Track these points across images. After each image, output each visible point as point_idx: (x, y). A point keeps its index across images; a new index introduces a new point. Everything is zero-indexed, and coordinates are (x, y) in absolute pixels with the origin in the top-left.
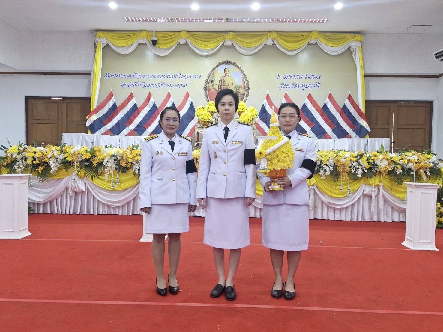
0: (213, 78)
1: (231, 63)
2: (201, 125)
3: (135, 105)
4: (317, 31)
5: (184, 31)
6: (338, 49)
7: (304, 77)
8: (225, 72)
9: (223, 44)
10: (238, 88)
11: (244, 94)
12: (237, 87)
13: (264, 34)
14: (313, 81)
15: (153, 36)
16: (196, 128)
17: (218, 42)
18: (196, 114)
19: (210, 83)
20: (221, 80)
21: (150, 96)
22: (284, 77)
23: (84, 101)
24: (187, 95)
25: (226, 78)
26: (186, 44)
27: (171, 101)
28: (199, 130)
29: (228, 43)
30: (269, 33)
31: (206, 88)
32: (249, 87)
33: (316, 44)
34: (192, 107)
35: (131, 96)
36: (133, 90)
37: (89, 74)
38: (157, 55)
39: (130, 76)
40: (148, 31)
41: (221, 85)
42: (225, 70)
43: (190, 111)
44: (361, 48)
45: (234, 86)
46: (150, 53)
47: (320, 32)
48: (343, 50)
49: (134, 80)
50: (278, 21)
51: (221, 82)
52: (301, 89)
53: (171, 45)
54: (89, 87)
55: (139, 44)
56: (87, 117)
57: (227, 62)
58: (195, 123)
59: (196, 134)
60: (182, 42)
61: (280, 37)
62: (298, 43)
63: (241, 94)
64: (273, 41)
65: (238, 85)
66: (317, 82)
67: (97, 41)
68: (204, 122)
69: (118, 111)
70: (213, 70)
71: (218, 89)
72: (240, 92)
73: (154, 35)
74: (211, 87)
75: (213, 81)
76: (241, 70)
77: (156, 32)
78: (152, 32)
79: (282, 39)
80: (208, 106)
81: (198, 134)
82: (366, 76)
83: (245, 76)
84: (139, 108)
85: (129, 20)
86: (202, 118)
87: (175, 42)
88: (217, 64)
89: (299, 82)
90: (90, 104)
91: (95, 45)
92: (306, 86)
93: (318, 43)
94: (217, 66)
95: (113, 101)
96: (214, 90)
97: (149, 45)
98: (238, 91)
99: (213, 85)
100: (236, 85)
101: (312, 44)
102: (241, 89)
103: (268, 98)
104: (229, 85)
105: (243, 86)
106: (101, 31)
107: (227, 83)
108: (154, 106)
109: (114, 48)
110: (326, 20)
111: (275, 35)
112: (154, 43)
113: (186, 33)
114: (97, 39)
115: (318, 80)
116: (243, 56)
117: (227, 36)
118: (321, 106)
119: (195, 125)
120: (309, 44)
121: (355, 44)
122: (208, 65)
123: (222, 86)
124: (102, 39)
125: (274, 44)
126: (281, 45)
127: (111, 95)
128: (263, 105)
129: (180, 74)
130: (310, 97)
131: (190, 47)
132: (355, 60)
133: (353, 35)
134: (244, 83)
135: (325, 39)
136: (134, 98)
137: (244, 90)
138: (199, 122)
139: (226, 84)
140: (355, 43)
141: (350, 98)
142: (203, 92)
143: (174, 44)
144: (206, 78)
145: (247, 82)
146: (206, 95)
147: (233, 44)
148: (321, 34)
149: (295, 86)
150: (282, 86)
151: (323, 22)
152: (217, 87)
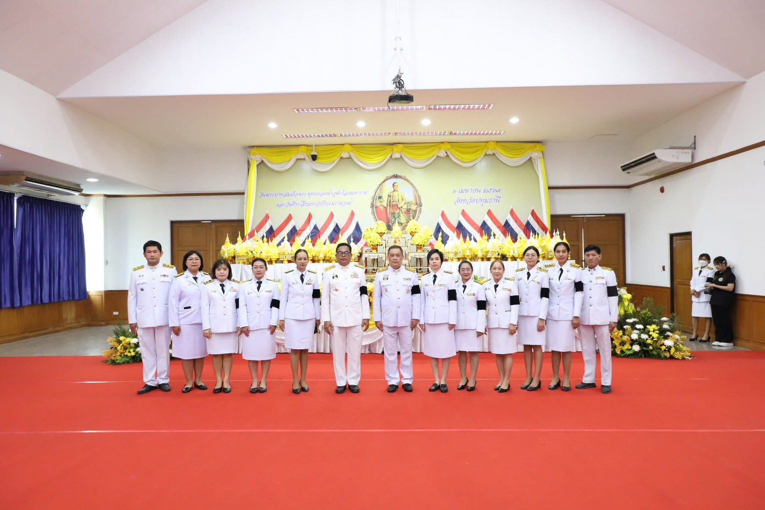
0: (380, 194)
1: (401, 177)
2: (370, 248)
3: (294, 228)
4: (494, 142)
5: (347, 144)
6: (518, 160)
7: (482, 191)
8: (393, 187)
9: (391, 157)
11: (415, 211)
12: (408, 203)
13: (436, 145)
14: (493, 195)
15: (312, 151)
16: (364, 252)
17: (385, 155)
18: (362, 236)
19: (377, 199)
20: (389, 196)
21: (310, 217)
22: (461, 191)
23: (235, 224)
24: (352, 214)
25: (395, 193)
26: (350, 158)
27: (334, 222)
28: (367, 254)
29: (398, 155)
30: (442, 145)
31: (372, 205)
32: (421, 203)
33: (494, 154)
34: (358, 228)
35: (290, 218)
36: (291, 210)
37: (243, 194)
38: (315, 170)
39: (287, 195)
40: (308, 146)
41: (390, 202)
42: (393, 185)
43: (356, 232)
44: (543, 158)
45: (404, 202)
46: (308, 165)
47: (497, 142)
48: (524, 161)
49: (291, 199)
50: (451, 133)
51: (389, 198)
52: (480, 204)
53: (333, 159)
54: (242, 207)
55: (297, 159)
57: (396, 176)
58: (362, 246)
60: (345, 155)
61: (454, 149)
62: (477, 154)
63: (413, 211)
64: (446, 153)
66: (497, 197)
67: (251, 159)
68: (373, 245)
69: (275, 235)
70: (380, 185)
71: (386, 206)
72: (411, 208)
73: (314, 149)
74: (378, 203)
75: (380, 197)
76: (412, 184)
77: (316, 146)
78: (312, 146)
79: (456, 150)
80: (377, 226)
81: (366, 258)
82: (550, 188)
83: (417, 191)
84: (299, 231)
85: (287, 137)
86: (371, 241)
87: (338, 155)
88: (384, 178)
89: (477, 196)
90: (243, 227)
91: (248, 162)
92: (485, 201)
93: (496, 154)
94: (384, 182)
95: (270, 224)
96: (382, 207)
97: (309, 159)
98: (409, 207)
99: (381, 202)
100: (407, 201)
101: (489, 155)
102: (412, 205)
103: (443, 215)
104: (399, 202)
105: (414, 202)
106: (255, 148)
107: (396, 199)
108: (315, 227)
109: (269, 165)
110: (503, 132)
111: (448, 146)
112: (314, 158)
113: (349, 147)
114: (251, 156)
115: (498, 194)
116: (413, 169)
117: (395, 148)
118: (503, 223)
119: (363, 248)
120: (486, 155)
121: (535, 155)
122: (374, 180)
123: (392, 203)
124: (257, 156)
125: (448, 156)
126: (455, 156)
127: (267, 217)
128: (438, 224)
129: (343, 190)
130: (490, 213)
131: (353, 160)
132: (536, 170)
133: (533, 145)
134: (415, 199)
135: (502, 148)
136: (293, 220)
137: (416, 206)
138: (366, 245)
139: (395, 201)
140: (537, 154)
141: (533, 214)
142: (370, 210)
143: (337, 159)
144: (373, 194)
145: (419, 197)
146: (374, 213)
147: (401, 157)
148: (499, 144)
149: (472, 201)
150: (459, 201)
151: (500, 134)
152: (385, 204)
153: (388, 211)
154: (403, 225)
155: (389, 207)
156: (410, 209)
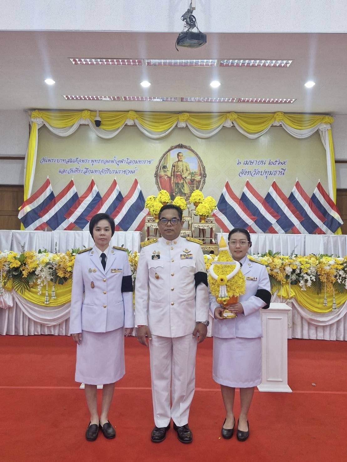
0: (165, 163)
1: (185, 147)
2: (152, 218)
3: (76, 195)
4: (282, 112)
5: (132, 110)
6: (306, 132)
7: (267, 163)
8: (178, 157)
9: (176, 126)
10: (193, 175)
11: (199, 182)
12: (192, 173)
13: (223, 115)
14: (278, 168)
15: (96, 116)
16: (147, 221)
17: (169, 124)
18: (146, 205)
19: (162, 168)
20: (174, 166)
21: (93, 184)
22: (245, 163)
23: (15, 189)
24: (136, 182)
25: (180, 163)
26: (135, 125)
27: (117, 190)
28: (150, 224)
29: (183, 125)
30: (228, 114)
31: (156, 175)
32: (205, 174)
33: (281, 126)
34: (141, 197)
35: (71, 184)
36: (73, 177)
37: (23, 158)
38: (100, 137)
39: (70, 161)
40: (91, 111)
41: (174, 172)
42: (178, 155)
43: (139, 201)
44: (330, 132)
45: (188, 172)
46: (93, 134)
47: (284, 113)
48: (312, 133)
49: (74, 166)
50: (239, 101)
51: (173, 168)
52: (264, 176)
53: (116, 126)
54: (22, 173)
55: (80, 125)
56: (19, 209)
57: (181, 146)
58: (145, 215)
59: (146, 228)
60: (130, 123)
61: (240, 119)
62: (263, 125)
63: (197, 181)
64: (233, 123)
65: (194, 172)
66: (282, 169)
67: (32, 122)
68: (155, 215)
69: (56, 201)
70: (164, 155)
73: (98, 115)
74: (162, 173)
75: (164, 167)
76: (197, 155)
77: (99, 111)
78: (96, 111)
79: (242, 120)
80: (160, 195)
81: (148, 228)
82: (337, 162)
83: (201, 161)
84: (80, 198)
85: (68, 99)
86: (153, 211)
87: (123, 122)
88: (169, 148)
89: (262, 168)
90: (23, 192)
91: (30, 125)
92: (269, 173)
93: (283, 126)
94: (169, 150)
95: (50, 190)
96: (166, 177)
97: (92, 126)
98: (193, 178)
99: (165, 171)
100: (191, 172)
101: (276, 126)
102: (196, 176)
103: (227, 186)
104: (183, 172)
105: (199, 173)
106: (37, 110)
107: (181, 169)
108: (98, 195)
109: (51, 129)
110: (293, 100)
111: (235, 116)
112: (98, 124)
113: (134, 113)
114: (33, 120)
115: (283, 166)
116: (198, 139)
117: (181, 117)
118: (288, 196)
119: (145, 217)
120: (272, 126)
121: (324, 127)
122: (159, 149)
123: (176, 173)
124: (38, 120)
125: (234, 126)
126: (242, 127)
127: (47, 183)
128: (222, 194)
129: (128, 159)
130: (274, 185)
131: (138, 128)
132: (324, 144)
133: (322, 117)
134: (199, 169)
135: (290, 120)
136: (74, 186)
137: (200, 177)
138: (149, 214)
139: (179, 171)
140: (325, 126)
141: (319, 187)
142: (154, 179)
143: (121, 126)
144: (157, 163)
145: (204, 168)
146: (158, 182)
147: (187, 126)
148: (286, 115)
149: (257, 172)
150: (243, 172)
151: (290, 102)
152: (169, 175)
153: (172, 182)
154: (187, 195)
155: (173, 177)
156: (194, 180)
